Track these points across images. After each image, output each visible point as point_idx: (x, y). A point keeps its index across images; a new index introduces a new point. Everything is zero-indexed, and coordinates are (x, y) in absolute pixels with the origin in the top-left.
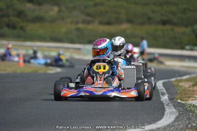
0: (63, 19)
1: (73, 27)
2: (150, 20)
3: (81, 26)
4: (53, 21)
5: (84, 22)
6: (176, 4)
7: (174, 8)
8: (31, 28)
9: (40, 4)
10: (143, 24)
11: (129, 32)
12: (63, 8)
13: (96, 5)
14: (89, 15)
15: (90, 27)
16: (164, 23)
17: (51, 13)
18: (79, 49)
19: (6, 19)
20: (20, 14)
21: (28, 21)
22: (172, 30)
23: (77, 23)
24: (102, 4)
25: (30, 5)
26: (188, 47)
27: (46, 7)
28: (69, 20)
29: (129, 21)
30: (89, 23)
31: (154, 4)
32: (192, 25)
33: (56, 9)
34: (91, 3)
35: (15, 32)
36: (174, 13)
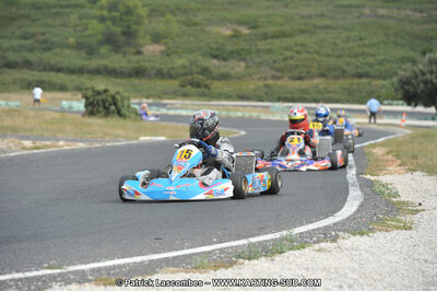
0: (250, 75)
1: (261, 83)
2: (344, 74)
3: (270, 82)
4: (240, 78)
5: (273, 77)
6: (373, 55)
7: (371, 60)
8: (217, 86)
9: (225, 59)
10: (337, 78)
11: (321, 87)
12: (250, 64)
13: (285, 59)
14: (278, 70)
15: (280, 83)
16: (360, 76)
17: (238, 69)
18: (267, 107)
19: (189, 77)
20: (205, 71)
21: (213, 78)
22: (369, 83)
23: (265, 79)
24: (292, 58)
25: (215, 62)
26: (386, 102)
27: (232, 63)
28: (258, 76)
29: (322, 76)
30: (278, 78)
31: (349, 56)
32: (391, 77)
33: (243, 64)
34: (281, 57)
35: (199, 90)
36: (371, 66)
